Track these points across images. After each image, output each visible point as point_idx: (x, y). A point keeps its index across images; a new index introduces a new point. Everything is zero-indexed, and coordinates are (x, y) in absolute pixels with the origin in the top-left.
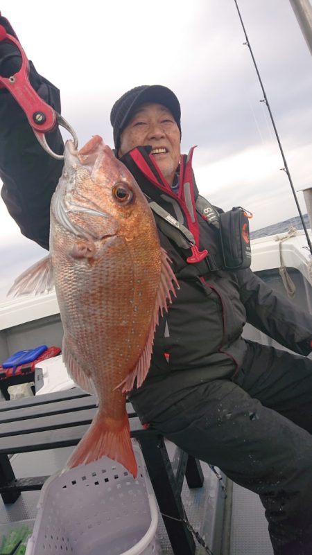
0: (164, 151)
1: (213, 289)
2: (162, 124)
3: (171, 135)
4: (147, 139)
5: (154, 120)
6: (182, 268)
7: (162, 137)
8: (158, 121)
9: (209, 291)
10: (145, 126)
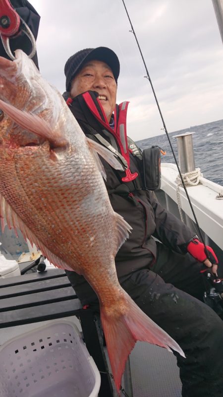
0: (105, 98)
1: (140, 202)
2: (105, 78)
3: (111, 87)
4: (93, 87)
5: (99, 74)
6: (118, 185)
7: (104, 88)
8: (102, 75)
9: (137, 203)
10: (92, 77)
